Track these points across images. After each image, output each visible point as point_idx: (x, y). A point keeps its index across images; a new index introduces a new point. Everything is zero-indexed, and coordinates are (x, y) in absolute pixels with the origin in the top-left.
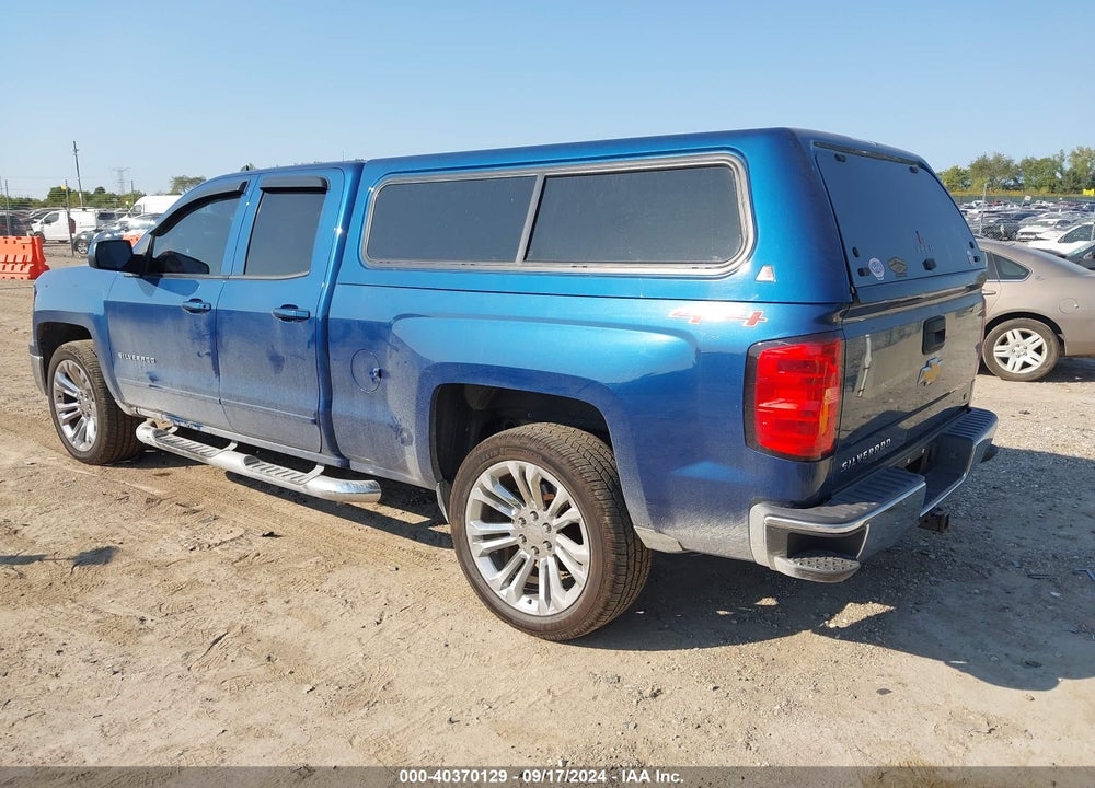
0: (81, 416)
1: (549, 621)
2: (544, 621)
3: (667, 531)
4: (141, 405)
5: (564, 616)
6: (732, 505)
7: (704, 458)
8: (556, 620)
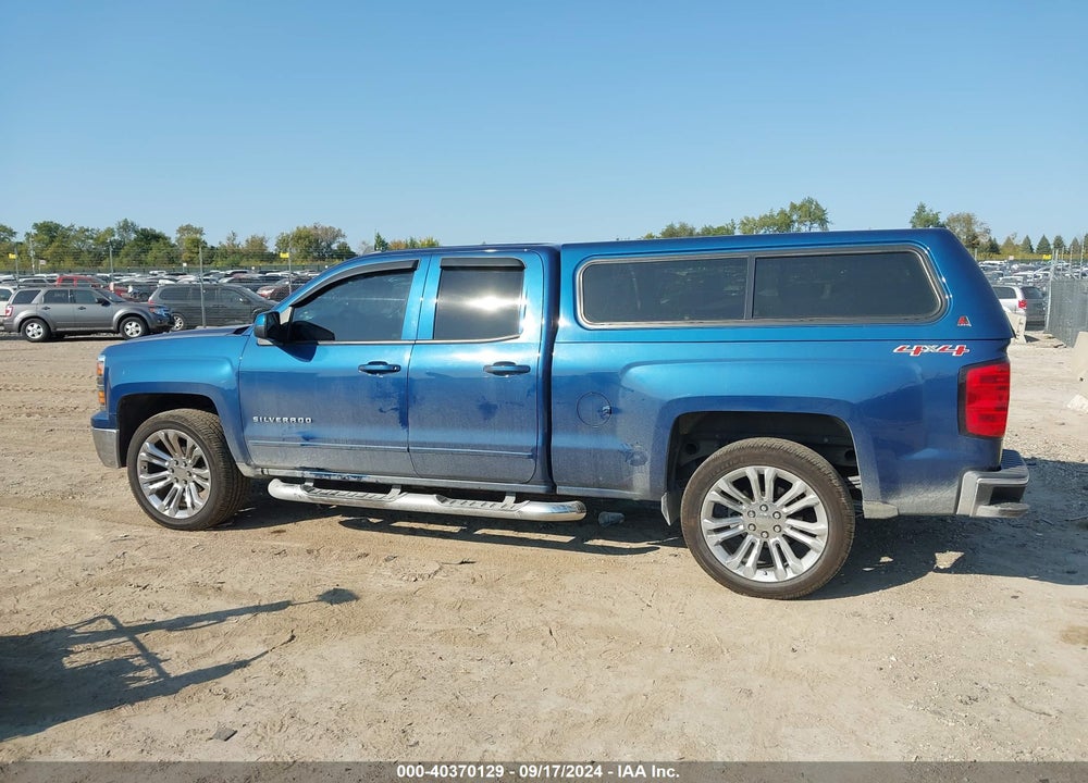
0: (172, 484)
1: (789, 584)
2: (784, 585)
3: (890, 501)
4: (269, 464)
5: (803, 578)
6: (946, 473)
7: (926, 446)
8: (796, 581)
